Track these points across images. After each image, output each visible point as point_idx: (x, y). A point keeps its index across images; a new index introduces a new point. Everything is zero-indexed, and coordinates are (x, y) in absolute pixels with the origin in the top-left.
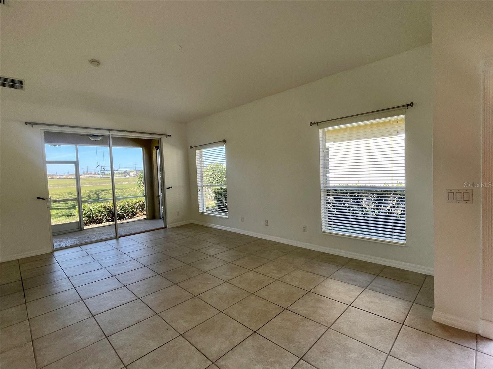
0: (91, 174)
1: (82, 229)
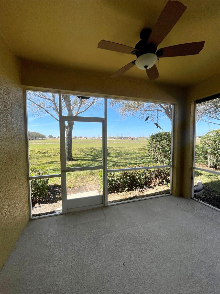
1: (106, 205)
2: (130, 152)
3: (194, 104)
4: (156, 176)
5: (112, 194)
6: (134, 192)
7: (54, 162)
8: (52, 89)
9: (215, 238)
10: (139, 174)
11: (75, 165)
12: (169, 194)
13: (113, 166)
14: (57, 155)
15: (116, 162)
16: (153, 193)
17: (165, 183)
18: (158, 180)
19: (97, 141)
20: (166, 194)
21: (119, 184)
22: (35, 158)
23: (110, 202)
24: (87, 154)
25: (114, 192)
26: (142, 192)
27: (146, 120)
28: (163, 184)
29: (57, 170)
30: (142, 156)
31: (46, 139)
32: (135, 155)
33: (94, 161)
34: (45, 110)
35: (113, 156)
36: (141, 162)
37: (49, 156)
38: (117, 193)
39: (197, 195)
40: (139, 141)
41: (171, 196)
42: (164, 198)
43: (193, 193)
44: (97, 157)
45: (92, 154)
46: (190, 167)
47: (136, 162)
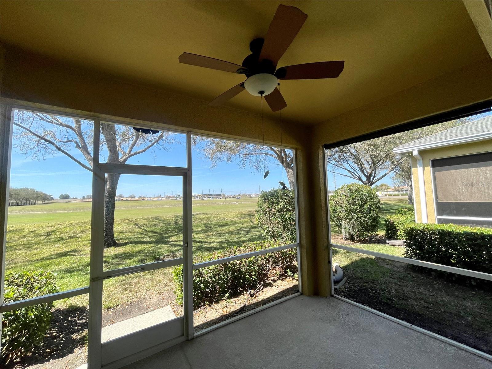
0: (170, 196)
1: (190, 338)
2: (225, 221)
3: (322, 149)
4: (274, 262)
5: (201, 310)
6: (241, 298)
7: (71, 254)
8: (79, 111)
9: (378, 364)
10: (248, 263)
11: (121, 255)
12: (298, 293)
13: (198, 250)
14: (79, 237)
15: (203, 242)
16: (272, 295)
17: (289, 273)
18: (279, 270)
19: (164, 202)
20: (294, 293)
21: (214, 287)
22: (21, 247)
23: (198, 327)
24: (146, 231)
25: (205, 305)
26: (254, 296)
27: (266, 176)
28: (286, 277)
29: (77, 271)
30: (246, 228)
31: (53, 203)
32: (236, 227)
33: (160, 244)
34: (57, 147)
35: (196, 230)
36: (246, 239)
37: (59, 241)
38: (210, 306)
39: (338, 289)
40: (238, 202)
41: (302, 297)
42: (291, 302)
43: (333, 287)
44: (167, 235)
45: (156, 230)
46: (325, 244)
47: (238, 238)
